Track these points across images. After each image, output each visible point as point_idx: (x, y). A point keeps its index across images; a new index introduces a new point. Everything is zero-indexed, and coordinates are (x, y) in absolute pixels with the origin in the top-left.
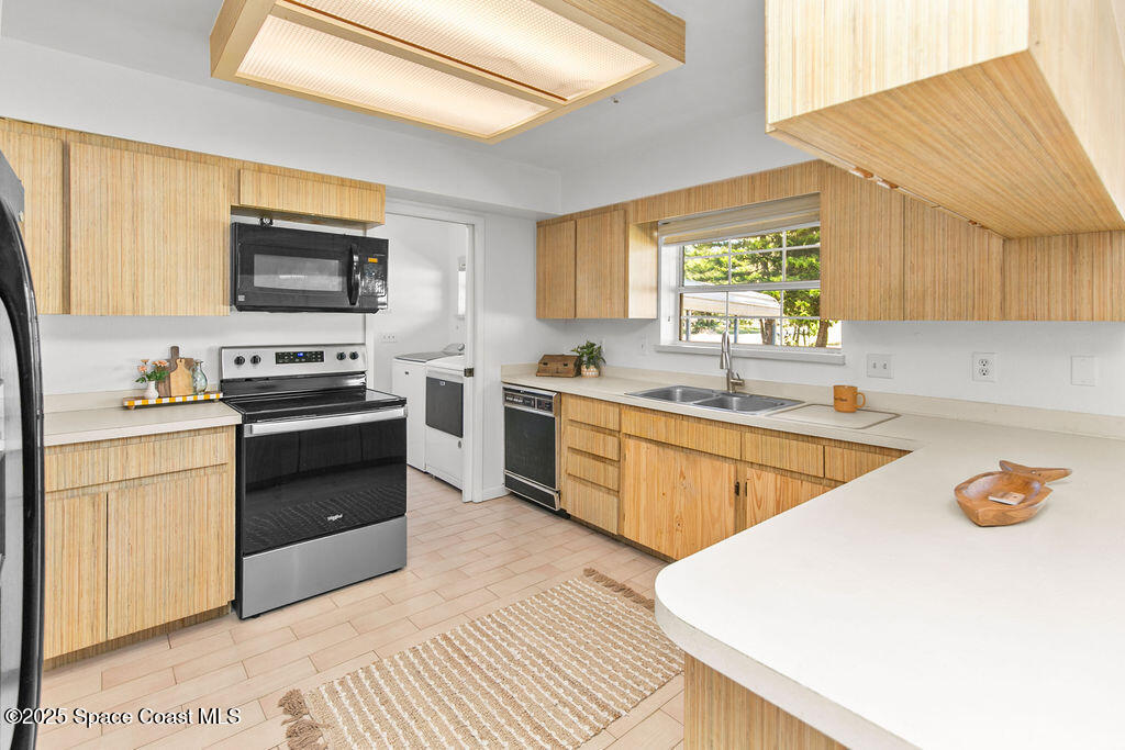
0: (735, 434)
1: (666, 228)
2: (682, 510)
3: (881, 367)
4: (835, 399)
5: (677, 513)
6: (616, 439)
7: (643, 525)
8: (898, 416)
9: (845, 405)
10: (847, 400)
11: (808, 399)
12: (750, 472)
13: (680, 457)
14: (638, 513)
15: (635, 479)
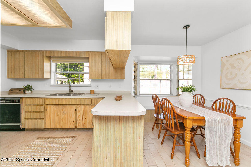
0: (75, 100)
1: (53, 58)
2: (63, 118)
3: (97, 86)
4: (91, 92)
5: (61, 118)
6: (43, 106)
7: (52, 123)
8: (100, 94)
9: (92, 93)
10: (92, 92)
11: (85, 93)
12: (78, 106)
13: (62, 107)
14: (50, 121)
15: (49, 114)
